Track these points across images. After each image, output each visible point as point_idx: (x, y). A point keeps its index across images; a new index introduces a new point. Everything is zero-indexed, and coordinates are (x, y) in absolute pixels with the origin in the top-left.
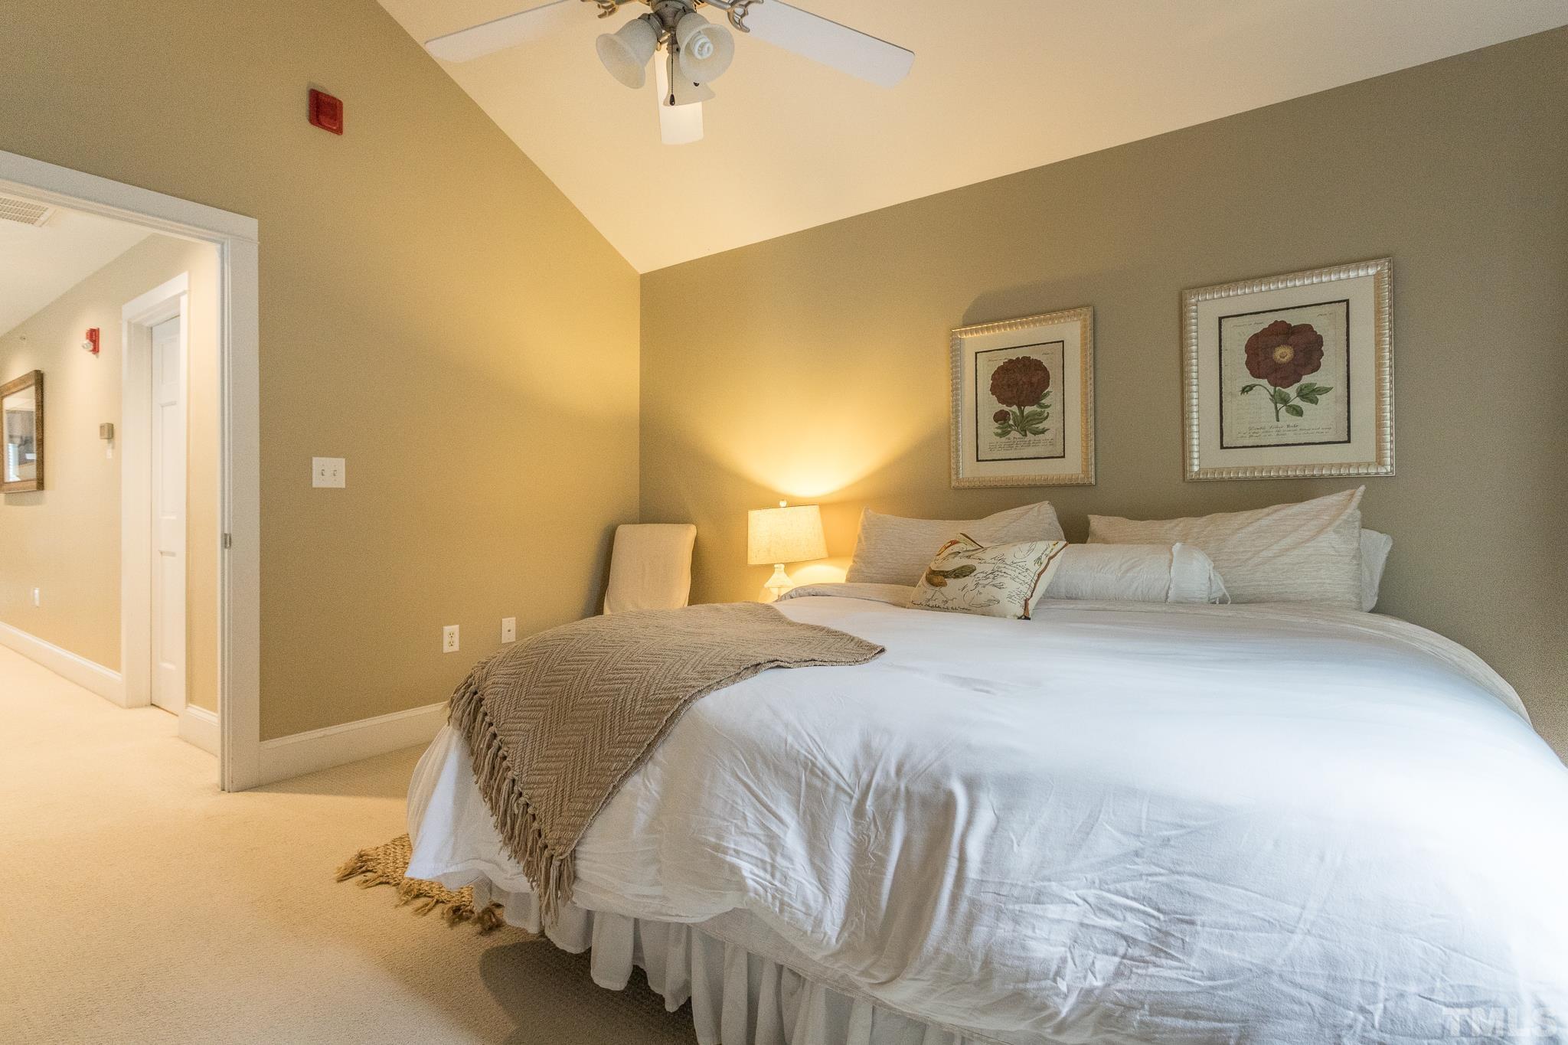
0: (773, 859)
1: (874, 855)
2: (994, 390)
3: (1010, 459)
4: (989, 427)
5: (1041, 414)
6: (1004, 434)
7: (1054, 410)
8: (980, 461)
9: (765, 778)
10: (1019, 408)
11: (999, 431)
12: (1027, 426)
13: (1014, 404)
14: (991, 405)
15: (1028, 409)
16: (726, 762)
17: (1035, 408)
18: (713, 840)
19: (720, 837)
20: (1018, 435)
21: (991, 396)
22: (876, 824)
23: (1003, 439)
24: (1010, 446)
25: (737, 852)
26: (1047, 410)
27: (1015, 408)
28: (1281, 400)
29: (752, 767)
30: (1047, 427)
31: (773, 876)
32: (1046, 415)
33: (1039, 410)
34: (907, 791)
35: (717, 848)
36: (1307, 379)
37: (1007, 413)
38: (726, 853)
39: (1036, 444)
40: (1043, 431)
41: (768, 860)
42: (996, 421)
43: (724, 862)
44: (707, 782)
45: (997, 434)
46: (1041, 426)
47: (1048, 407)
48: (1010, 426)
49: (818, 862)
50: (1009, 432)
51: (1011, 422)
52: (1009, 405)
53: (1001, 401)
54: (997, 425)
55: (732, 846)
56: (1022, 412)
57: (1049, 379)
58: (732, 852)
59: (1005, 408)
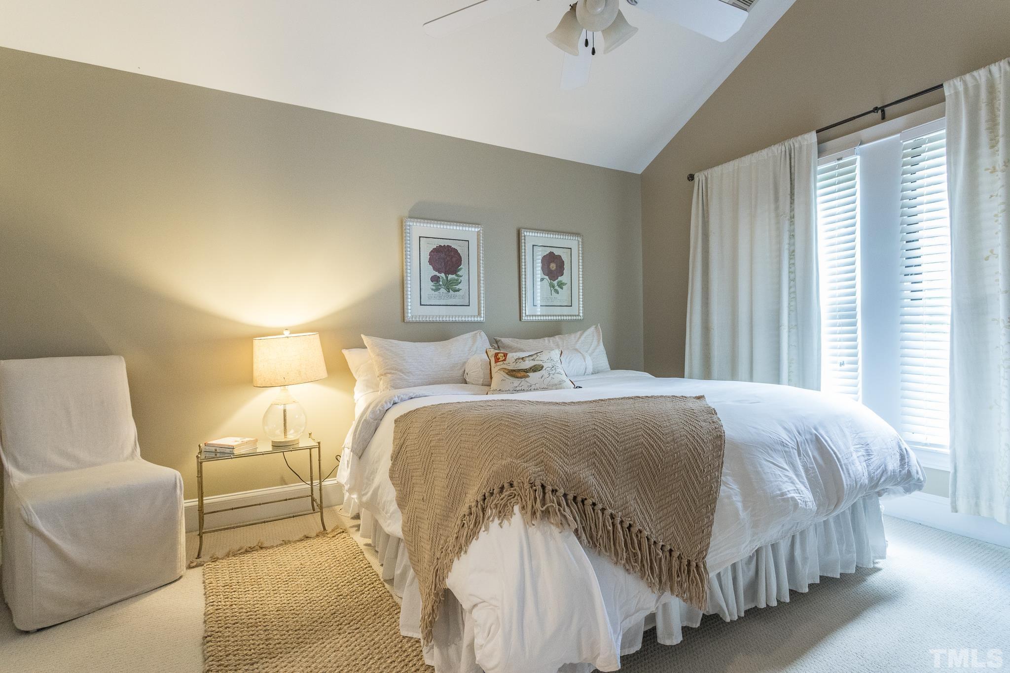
0: (796, 487)
1: (810, 467)
2: (431, 261)
3: (440, 305)
4: (428, 285)
5: (457, 280)
6: (437, 289)
7: (464, 279)
8: (423, 305)
9: (774, 456)
10: (446, 276)
11: (434, 288)
12: (450, 286)
13: (443, 272)
14: (429, 271)
15: (450, 277)
16: (759, 456)
17: (454, 276)
18: (779, 492)
19: (780, 490)
20: (445, 291)
21: (429, 265)
22: (805, 457)
23: (436, 293)
24: (440, 298)
25: (788, 491)
26: (460, 278)
27: (443, 275)
28: (552, 286)
29: (768, 453)
30: (460, 288)
31: (800, 494)
32: (460, 281)
33: (456, 278)
34: (806, 439)
35: (783, 494)
36: (560, 278)
37: (439, 277)
38: (787, 494)
39: (455, 297)
40: (458, 290)
41: (795, 488)
42: (432, 281)
43: (788, 498)
44: (760, 469)
45: (432, 289)
46: (457, 287)
47: (461, 276)
48: (440, 285)
49: (801, 480)
50: (439, 289)
51: (441, 283)
52: (440, 272)
53: (435, 269)
54: (432, 284)
55: (786, 490)
56: (447, 278)
57: (461, 260)
58: (788, 493)
59: (437, 273)
